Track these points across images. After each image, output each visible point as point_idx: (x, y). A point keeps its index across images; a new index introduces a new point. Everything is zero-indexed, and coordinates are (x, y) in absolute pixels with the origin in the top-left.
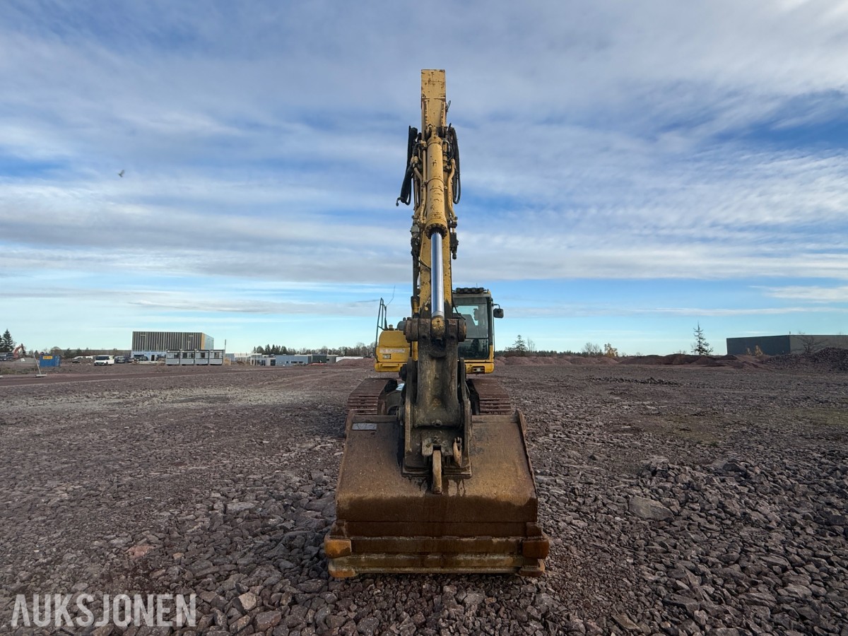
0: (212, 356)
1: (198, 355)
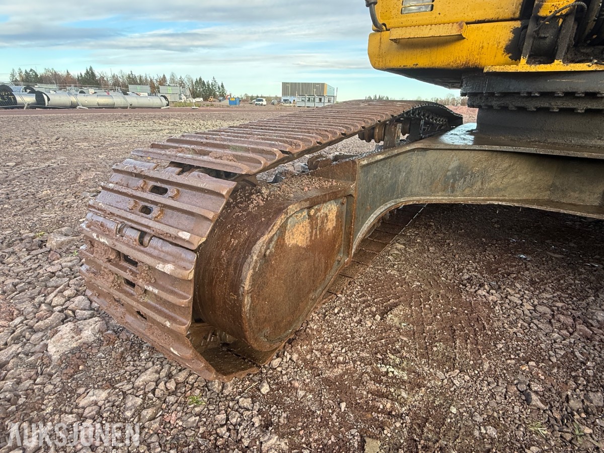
0: (326, 101)
1: (317, 100)
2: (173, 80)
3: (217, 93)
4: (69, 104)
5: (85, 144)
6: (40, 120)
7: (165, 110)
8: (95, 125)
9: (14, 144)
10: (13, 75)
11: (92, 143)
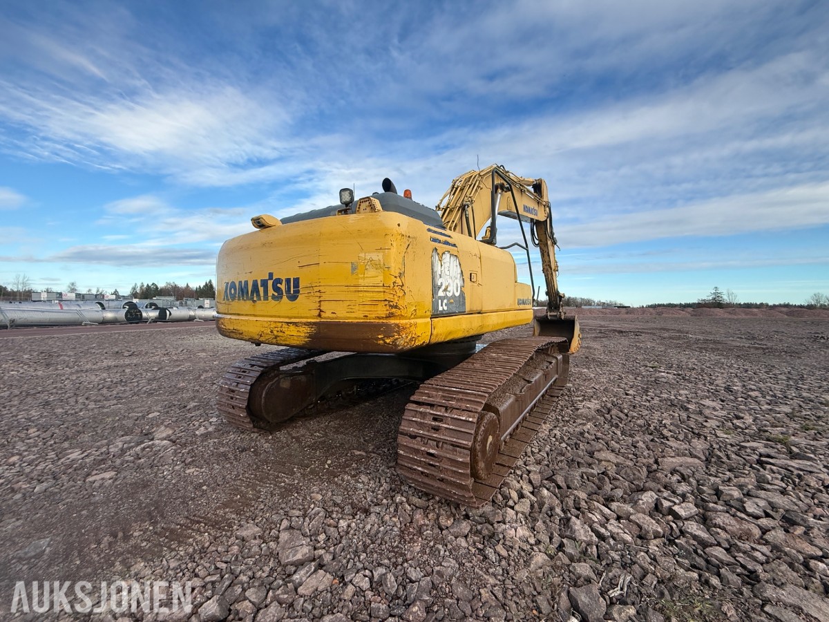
4: (187, 317)
5: (204, 354)
6: (163, 333)
8: (210, 338)
9: (152, 355)
11: (209, 353)
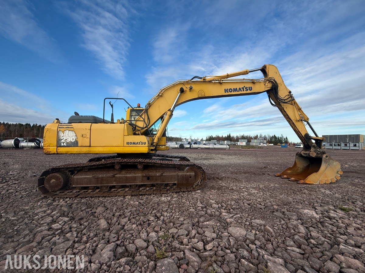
2: (261, 137)
3: (283, 141)
7: (227, 150)
10: (207, 137)
